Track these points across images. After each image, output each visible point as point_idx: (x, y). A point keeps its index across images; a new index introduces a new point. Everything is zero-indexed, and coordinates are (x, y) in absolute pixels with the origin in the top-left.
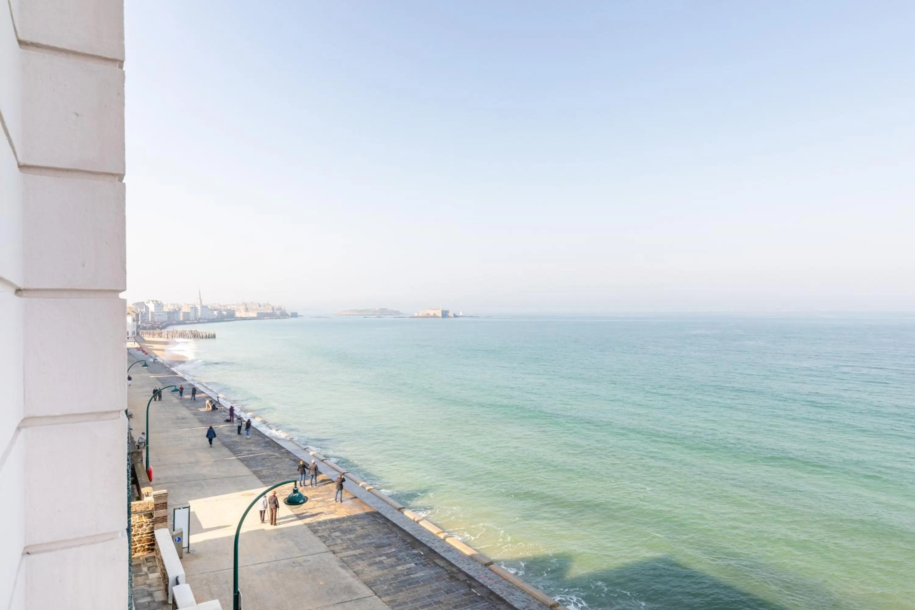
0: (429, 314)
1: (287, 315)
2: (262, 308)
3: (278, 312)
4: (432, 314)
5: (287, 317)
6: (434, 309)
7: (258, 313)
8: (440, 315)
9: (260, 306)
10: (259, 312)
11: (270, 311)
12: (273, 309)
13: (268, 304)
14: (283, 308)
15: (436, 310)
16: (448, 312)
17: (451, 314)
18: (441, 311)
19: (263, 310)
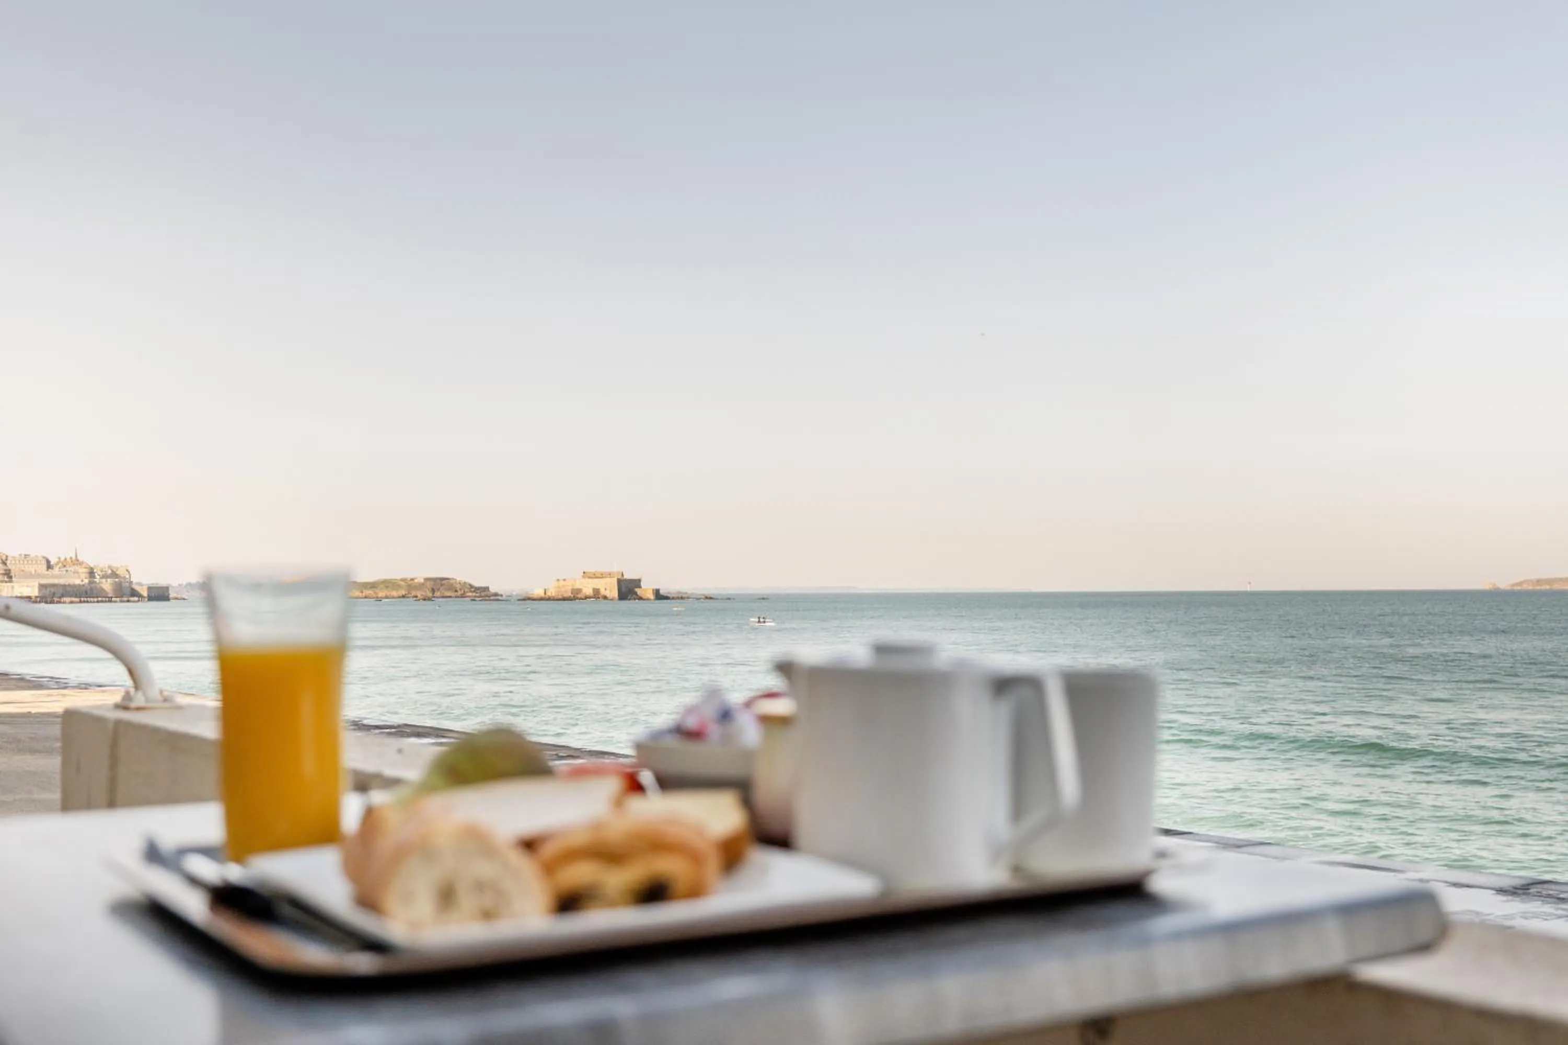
0: (579, 591)
1: (134, 593)
2: (56, 571)
3: (107, 585)
4: (588, 591)
5: (136, 599)
6: (594, 576)
7: (42, 587)
8: (615, 593)
9: (49, 566)
10: (44, 581)
11: (79, 579)
12: (91, 573)
13: (76, 562)
14: (121, 572)
15: (602, 576)
16: (637, 583)
17: (646, 589)
18: (615, 579)
19: (59, 578)
